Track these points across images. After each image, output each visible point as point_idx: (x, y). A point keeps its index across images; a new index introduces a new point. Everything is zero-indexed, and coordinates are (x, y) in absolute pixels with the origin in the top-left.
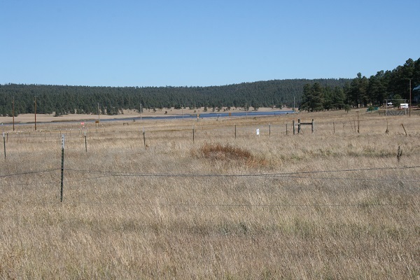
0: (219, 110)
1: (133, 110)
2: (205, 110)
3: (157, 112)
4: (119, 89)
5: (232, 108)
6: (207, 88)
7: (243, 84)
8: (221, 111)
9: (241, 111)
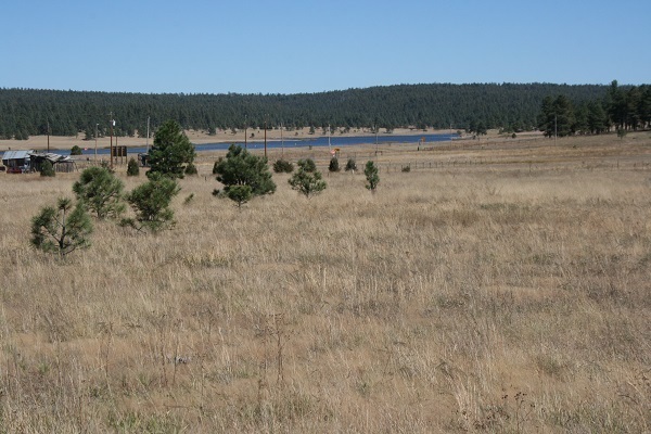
0: (332, 132)
1: (200, 131)
2: (312, 131)
3: (238, 134)
4: (154, 96)
5: (352, 129)
6: (294, 97)
7: (351, 91)
8: (337, 134)
9: (366, 135)
